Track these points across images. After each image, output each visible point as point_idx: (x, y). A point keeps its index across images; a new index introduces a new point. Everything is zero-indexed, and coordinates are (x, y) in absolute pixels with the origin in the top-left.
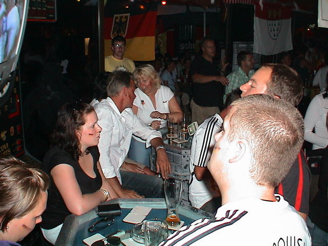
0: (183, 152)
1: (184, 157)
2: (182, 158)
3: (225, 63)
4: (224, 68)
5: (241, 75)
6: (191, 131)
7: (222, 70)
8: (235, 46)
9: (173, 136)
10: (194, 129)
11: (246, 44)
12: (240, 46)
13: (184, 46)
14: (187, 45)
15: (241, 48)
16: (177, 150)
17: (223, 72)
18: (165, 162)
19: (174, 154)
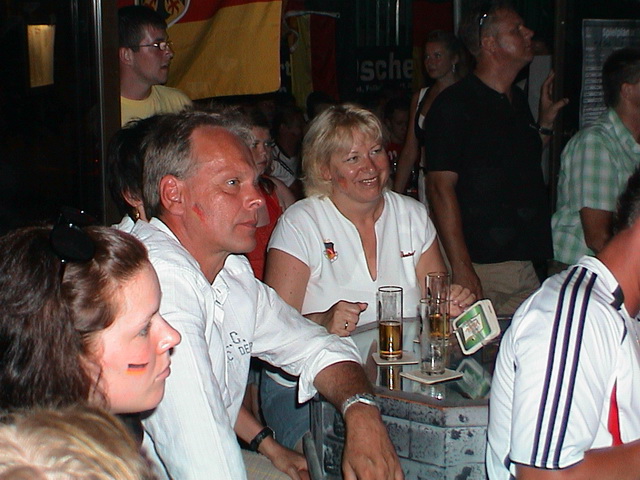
0: (452, 416)
1: (456, 436)
2: (449, 440)
3: (554, 99)
4: (552, 116)
5: (618, 139)
6: (468, 336)
7: (544, 126)
8: (587, 35)
9: (400, 357)
10: (480, 327)
11: (626, 26)
12: (608, 33)
13: (374, 68)
14: (383, 64)
15: (609, 43)
16: (425, 409)
17: (546, 132)
18: (380, 461)
19: (414, 426)
